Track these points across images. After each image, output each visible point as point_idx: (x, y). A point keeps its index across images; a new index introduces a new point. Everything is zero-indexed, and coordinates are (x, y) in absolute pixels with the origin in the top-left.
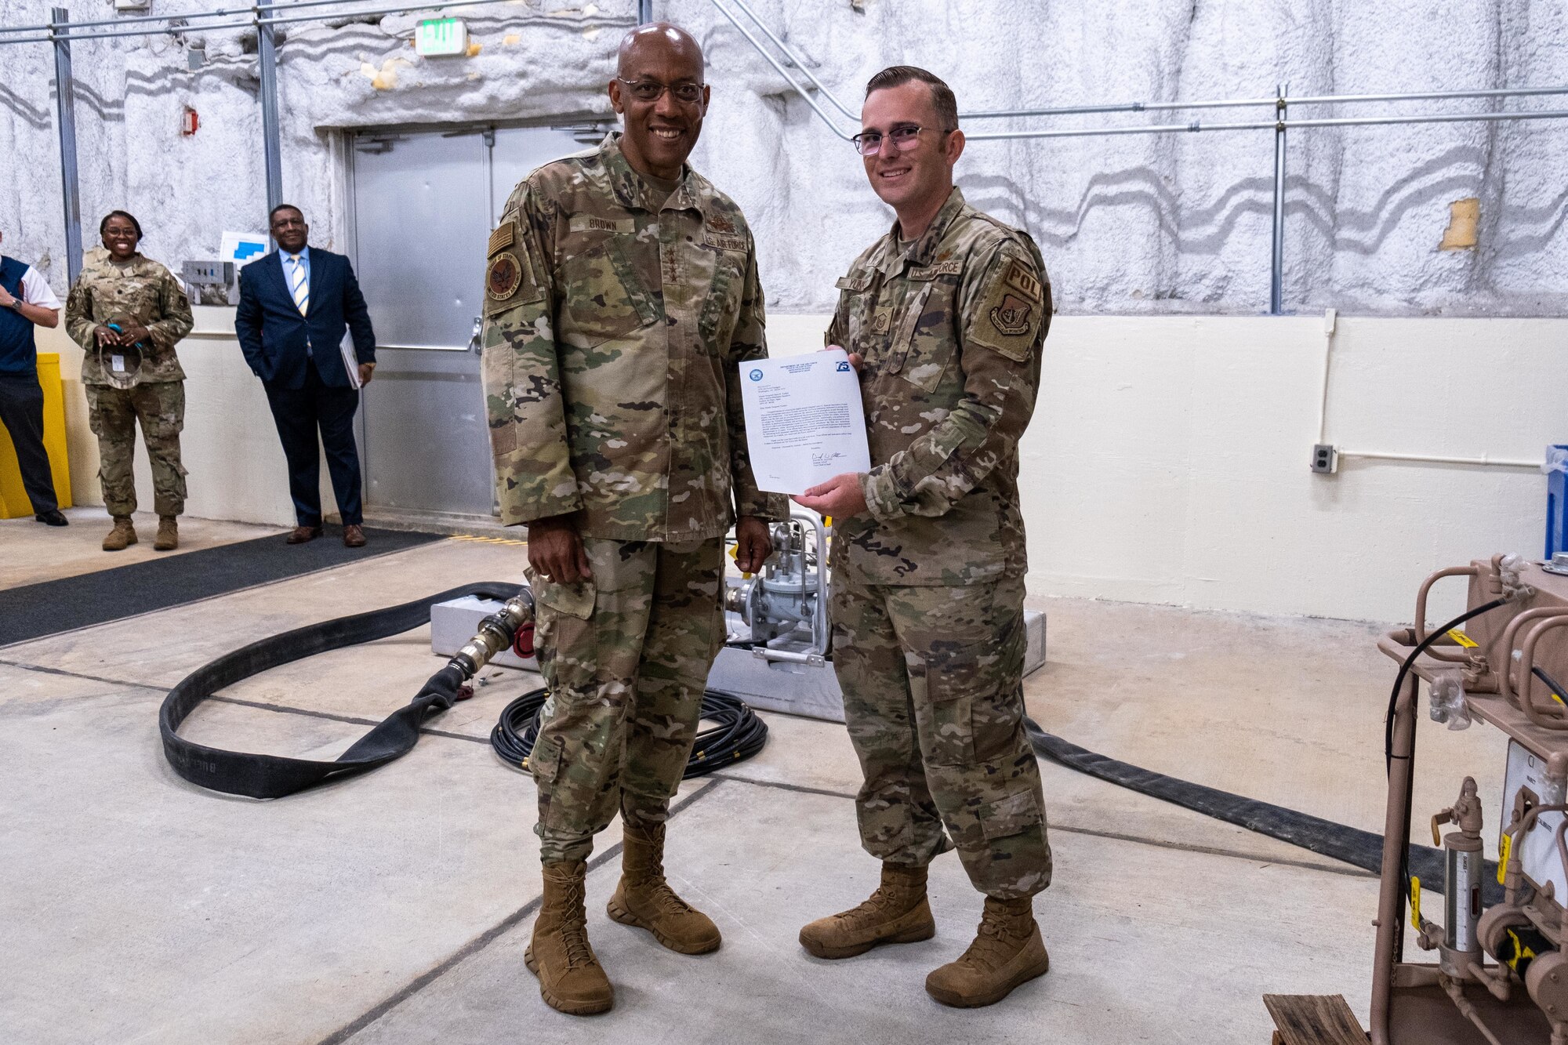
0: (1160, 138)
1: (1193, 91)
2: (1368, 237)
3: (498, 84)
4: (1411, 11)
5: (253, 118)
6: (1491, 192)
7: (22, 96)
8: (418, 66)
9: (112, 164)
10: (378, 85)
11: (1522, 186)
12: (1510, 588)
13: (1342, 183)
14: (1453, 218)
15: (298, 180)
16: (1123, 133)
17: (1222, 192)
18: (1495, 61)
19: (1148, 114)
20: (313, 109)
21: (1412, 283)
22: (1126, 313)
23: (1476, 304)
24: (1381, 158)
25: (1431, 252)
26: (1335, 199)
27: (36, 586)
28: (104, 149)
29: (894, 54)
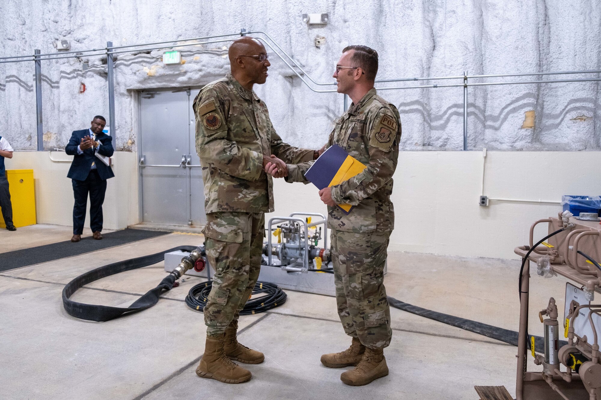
0: (423, 90)
1: (434, 74)
2: (497, 124)
3: (192, 73)
4: (509, 47)
5: (105, 87)
6: (539, 108)
7: (23, 80)
8: (164, 68)
9: (55, 103)
10: (149, 74)
11: (549, 106)
12: (566, 224)
13: (487, 105)
14: (526, 117)
15: (120, 108)
16: (411, 88)
17: (445, 109)
18: (538, 64)
19: (419, 82)
20: (126, 83)
21: (512, 140)
22: (413, 150)
23: (535, 147)
24: (500, 97)
25: (519, 129)
26: (484, 111)
27: (21, 250)
28: (52, 98)
29: (330, 62)
